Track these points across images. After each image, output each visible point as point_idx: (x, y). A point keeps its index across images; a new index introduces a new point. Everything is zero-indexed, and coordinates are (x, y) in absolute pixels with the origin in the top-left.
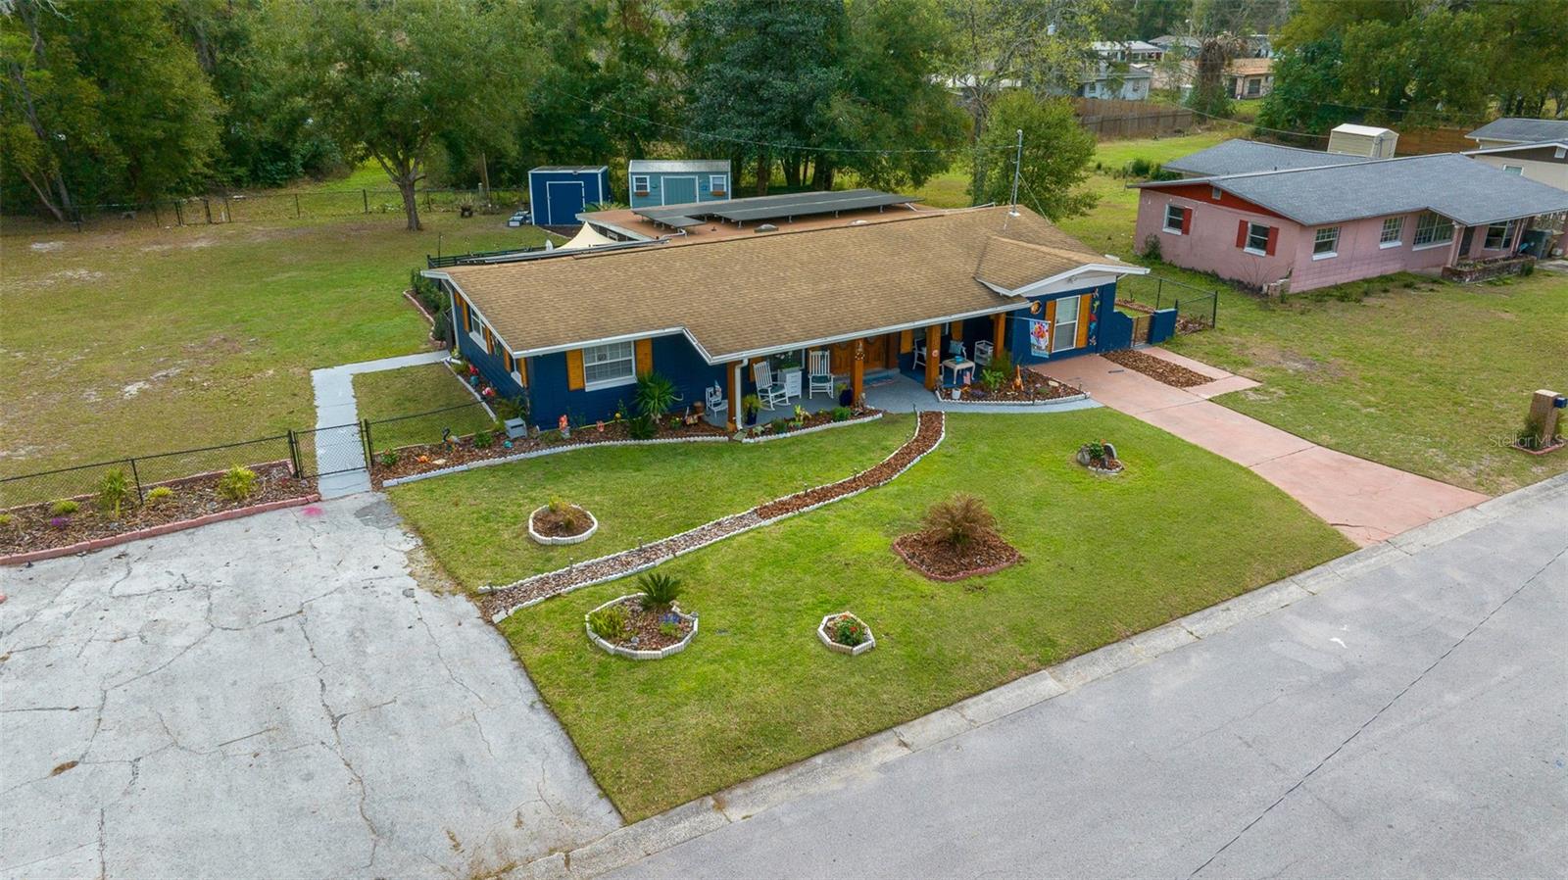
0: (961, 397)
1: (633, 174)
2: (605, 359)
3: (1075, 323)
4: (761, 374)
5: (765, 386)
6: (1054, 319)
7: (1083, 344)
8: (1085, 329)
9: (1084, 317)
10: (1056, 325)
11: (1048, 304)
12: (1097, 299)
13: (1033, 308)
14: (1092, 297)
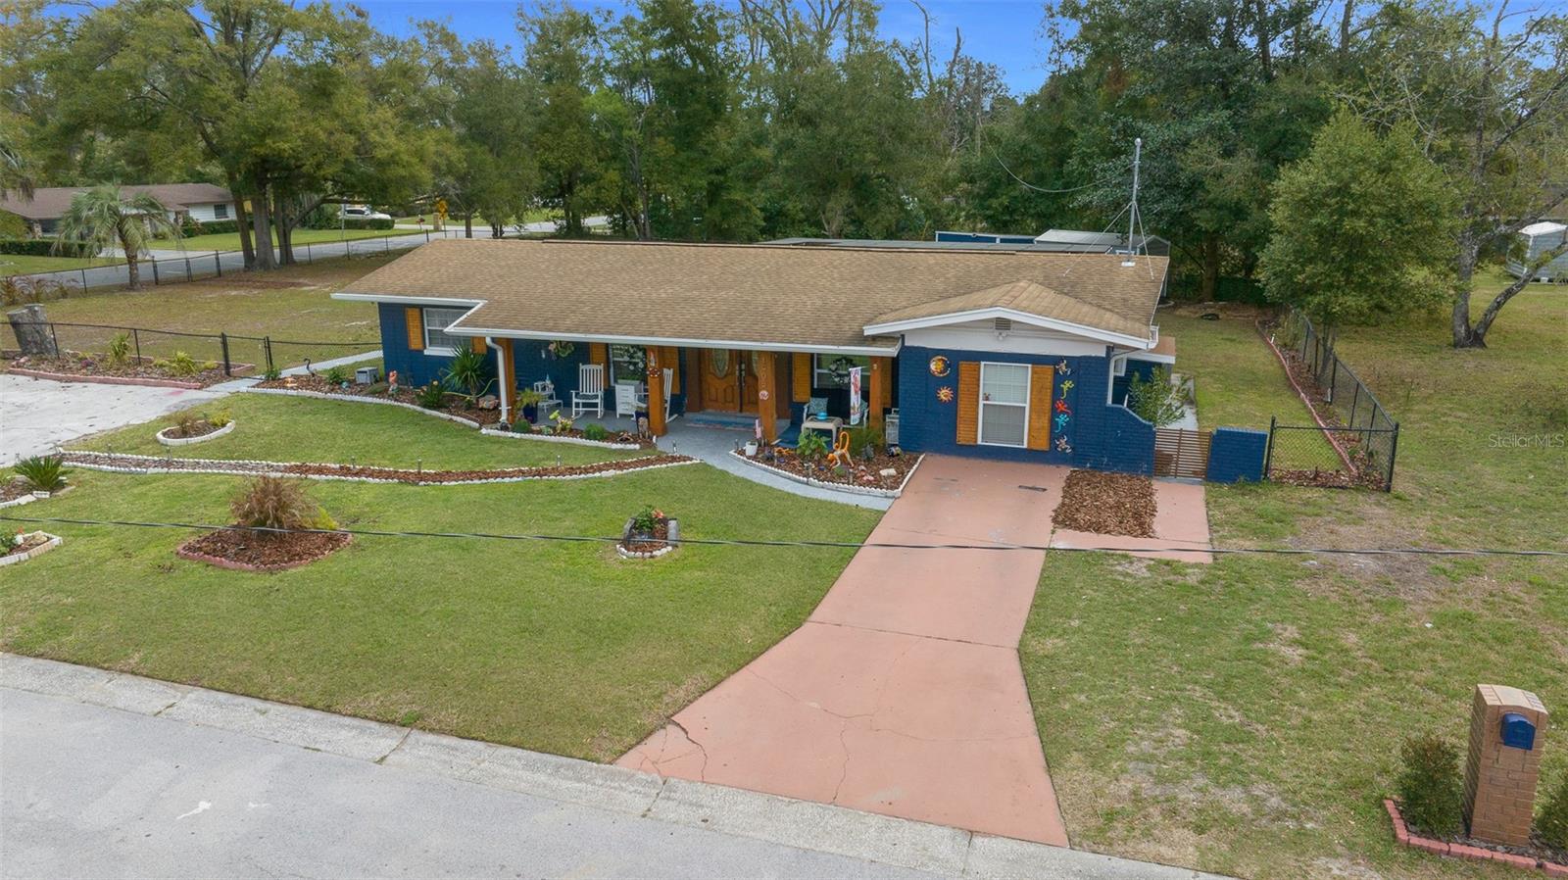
0: (753, 456)
3: (1024, 408)
4: (591, 377)
5: (592, 393)
6: (978, 391)
7: (1043, 444)
8: (1045, 422)
9: (1041, 400)
10: (981, 402)
11: (964, 366)
12: (1065, 377)
13: (933, 367)
14: (1056, 372)
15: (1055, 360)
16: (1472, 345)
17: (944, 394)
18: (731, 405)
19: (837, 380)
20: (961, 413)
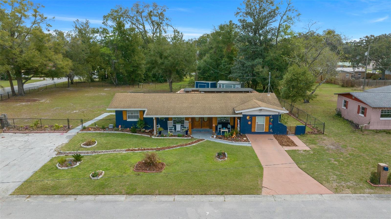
0: (216, 138)
1: (218, 83)
2: (133, 114)
3: (264, 124)
4: (170, 124)
5: (170, 127)
6: (256, 122)
7: (267, 131)
8: (268, 127)
9: (267, 123)
10: (256, 124)
11: (253, 117)
12: (271, 118)
13: (247, 118)
14: (270, 117)
15: (270, 115)
16: (308, 103)
17: (249, 123)
18: (199, 127)
19: (222, 121)
20: (252, 126)
